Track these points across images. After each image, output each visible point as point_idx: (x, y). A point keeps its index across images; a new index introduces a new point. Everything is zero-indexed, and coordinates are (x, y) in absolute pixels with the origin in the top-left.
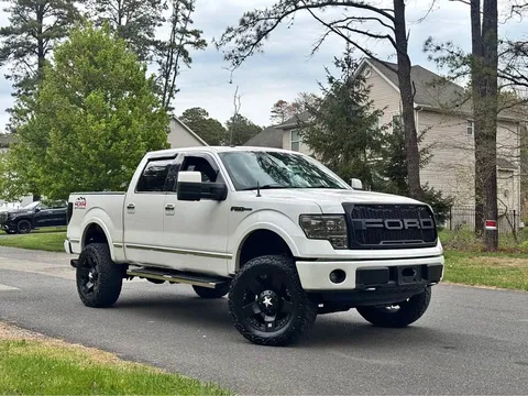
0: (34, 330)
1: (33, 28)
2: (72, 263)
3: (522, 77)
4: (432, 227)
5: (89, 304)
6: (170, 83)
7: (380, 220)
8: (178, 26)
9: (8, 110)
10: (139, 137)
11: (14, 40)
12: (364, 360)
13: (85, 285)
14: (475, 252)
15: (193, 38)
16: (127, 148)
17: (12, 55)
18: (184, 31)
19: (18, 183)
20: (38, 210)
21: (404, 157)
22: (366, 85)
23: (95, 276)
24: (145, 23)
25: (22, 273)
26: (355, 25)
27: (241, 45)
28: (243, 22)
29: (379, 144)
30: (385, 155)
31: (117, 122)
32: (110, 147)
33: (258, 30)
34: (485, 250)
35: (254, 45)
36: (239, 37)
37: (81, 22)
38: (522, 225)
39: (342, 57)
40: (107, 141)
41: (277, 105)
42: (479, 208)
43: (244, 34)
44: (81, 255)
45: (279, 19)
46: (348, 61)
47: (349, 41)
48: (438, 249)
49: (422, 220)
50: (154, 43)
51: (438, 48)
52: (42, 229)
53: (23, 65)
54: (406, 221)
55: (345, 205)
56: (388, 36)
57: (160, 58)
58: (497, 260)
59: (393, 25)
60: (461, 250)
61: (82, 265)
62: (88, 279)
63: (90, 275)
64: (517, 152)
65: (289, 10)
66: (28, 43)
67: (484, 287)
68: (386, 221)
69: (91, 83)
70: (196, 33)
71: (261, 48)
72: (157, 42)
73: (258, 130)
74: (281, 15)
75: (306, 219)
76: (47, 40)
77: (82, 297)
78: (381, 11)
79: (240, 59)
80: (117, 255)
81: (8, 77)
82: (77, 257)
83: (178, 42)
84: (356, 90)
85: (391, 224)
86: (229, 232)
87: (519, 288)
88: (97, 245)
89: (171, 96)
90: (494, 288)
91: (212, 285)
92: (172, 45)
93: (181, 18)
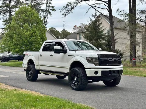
0: (17, 87)
1: (8, 6)
2: (25, 70)
3: (143, 20)
4: (120, 60)
5: (29, 80)
6: (46, 21)
7: (107, 59)
8: (48, 5)
9: (1, 28)
10: (38, 36)
11: (3, 9)
12: (104, 94)
13: (28, 76)
14: (130, 67)
15: (52, 8)
16: (35, 39)
17: (2, 13)
18: (49, 7)
19: (4, 48)
20: (10, 56)
21: (111, 41)
22: (101, 22)
23: (31, 73)
24: (39, 4)
25: (9, 73)
26: (98, 6)
27: (67, 11)
28: (67, 5)
29: (104, 38)
30: (106, 40)
31: (32, 32)
32: (30, 39)
33: (71, 7)
34: (132, 66)
35: (70, 11)
36: (66, 9)
37: (21, 4)
38: (142, 59)
39: (94, 14)
40: (29, 37)
41: (75, 27)
42: (131, 55)
43: (68, 8)
44: (27, 68)
45: (77, 4)
46: (96, 15)
47: (96, 10)
48: (122, 66)
49: (118, 59)
50: (41, 10)
51: (120, 12)
52: (11, 61)
53: (5, 16)
54: (114, 59)
55: (98, 55)
56: (107, 9)
57: (43, 14)
58: (136, 69)
59: (108, 6)
60: (126, 66)
61: (28, 70)
62: (29, 74)
63: (30, 73)
64: (141, 40)
65: (80, 1)
66: (7, 10)
67: (133, 76)
68: (109, 59)
69: (25, 21)
70: (53, 7)
71: (72, 12)
72: (42, 9)
73: (69, 34)
74: (77, 3)
75: (88, 58)
76: (12, 9)
77: (27, 79)
78: (105, 2)
79: (66, 15)
80: (37, 68)
81: (1, 19)
82: (26, 68)
83: (48, 9)
84: (98, 23)
85: (110, 59)
86: (68, 61)
87: (142, 76)
88: (32, 65)
89: (46, 24)
90: (135, 76)
91: (63, 75)
92: (46, 10)
93: (48, 3)
